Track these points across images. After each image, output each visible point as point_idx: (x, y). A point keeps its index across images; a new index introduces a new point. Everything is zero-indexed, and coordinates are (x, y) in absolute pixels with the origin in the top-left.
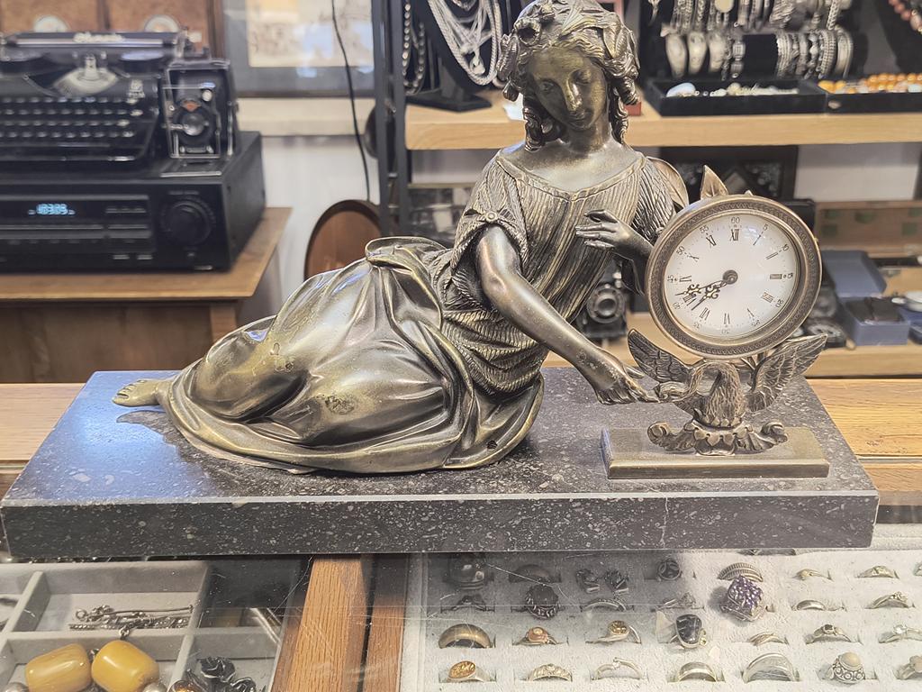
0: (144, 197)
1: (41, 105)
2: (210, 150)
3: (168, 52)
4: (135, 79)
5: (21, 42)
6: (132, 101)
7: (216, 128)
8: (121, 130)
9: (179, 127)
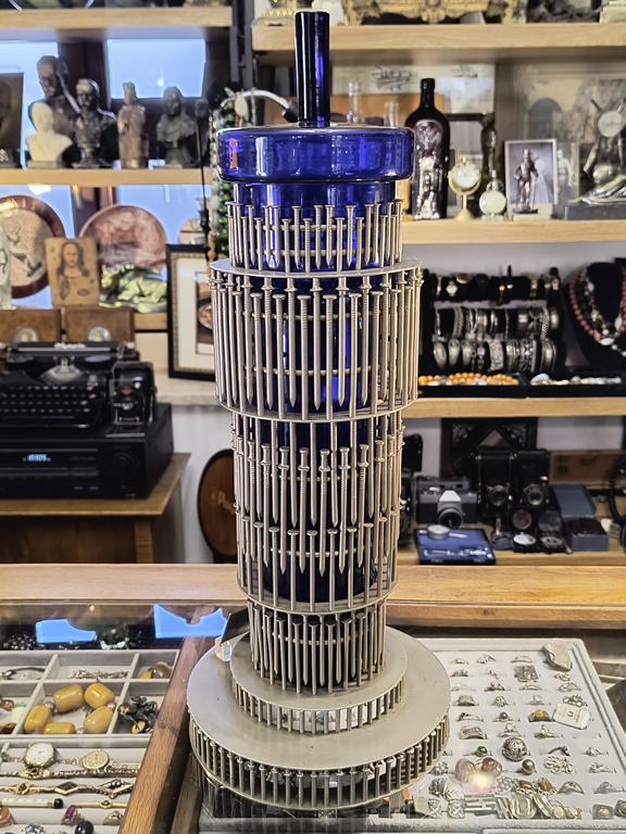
0: (95, 450)
1: (33, 391)
2: (138, 419)
3: (113, 355)
4: (92, 373)
5: (21, 349)
6: (90, 388)
7: (142, 405)
8: (83, 407)
9: (119, 405)
